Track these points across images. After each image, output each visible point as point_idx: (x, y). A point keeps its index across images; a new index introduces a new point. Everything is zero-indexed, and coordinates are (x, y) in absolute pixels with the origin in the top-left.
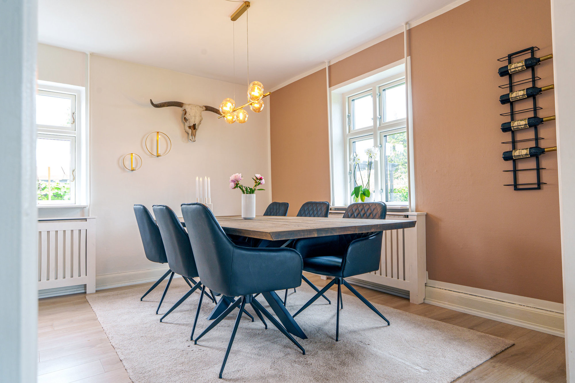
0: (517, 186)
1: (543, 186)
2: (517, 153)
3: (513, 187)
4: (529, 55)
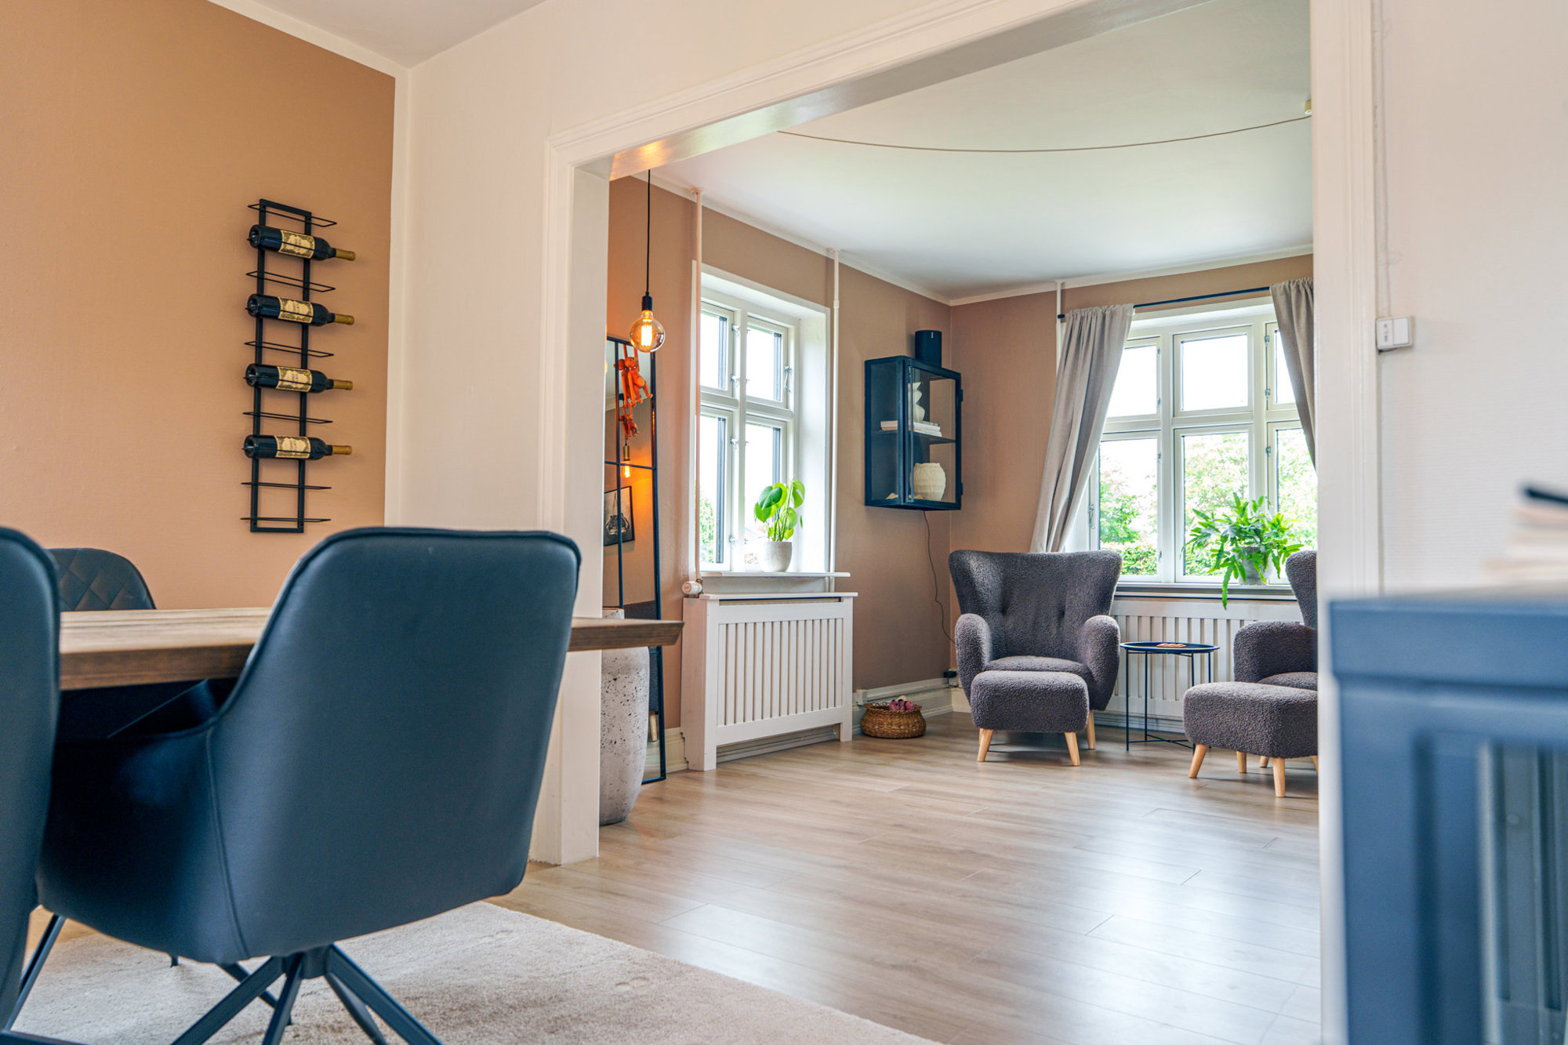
0: (258, 521)
1: (308, 526)
2: (286, 445)
3: (248, 524)
4: (300, 227)
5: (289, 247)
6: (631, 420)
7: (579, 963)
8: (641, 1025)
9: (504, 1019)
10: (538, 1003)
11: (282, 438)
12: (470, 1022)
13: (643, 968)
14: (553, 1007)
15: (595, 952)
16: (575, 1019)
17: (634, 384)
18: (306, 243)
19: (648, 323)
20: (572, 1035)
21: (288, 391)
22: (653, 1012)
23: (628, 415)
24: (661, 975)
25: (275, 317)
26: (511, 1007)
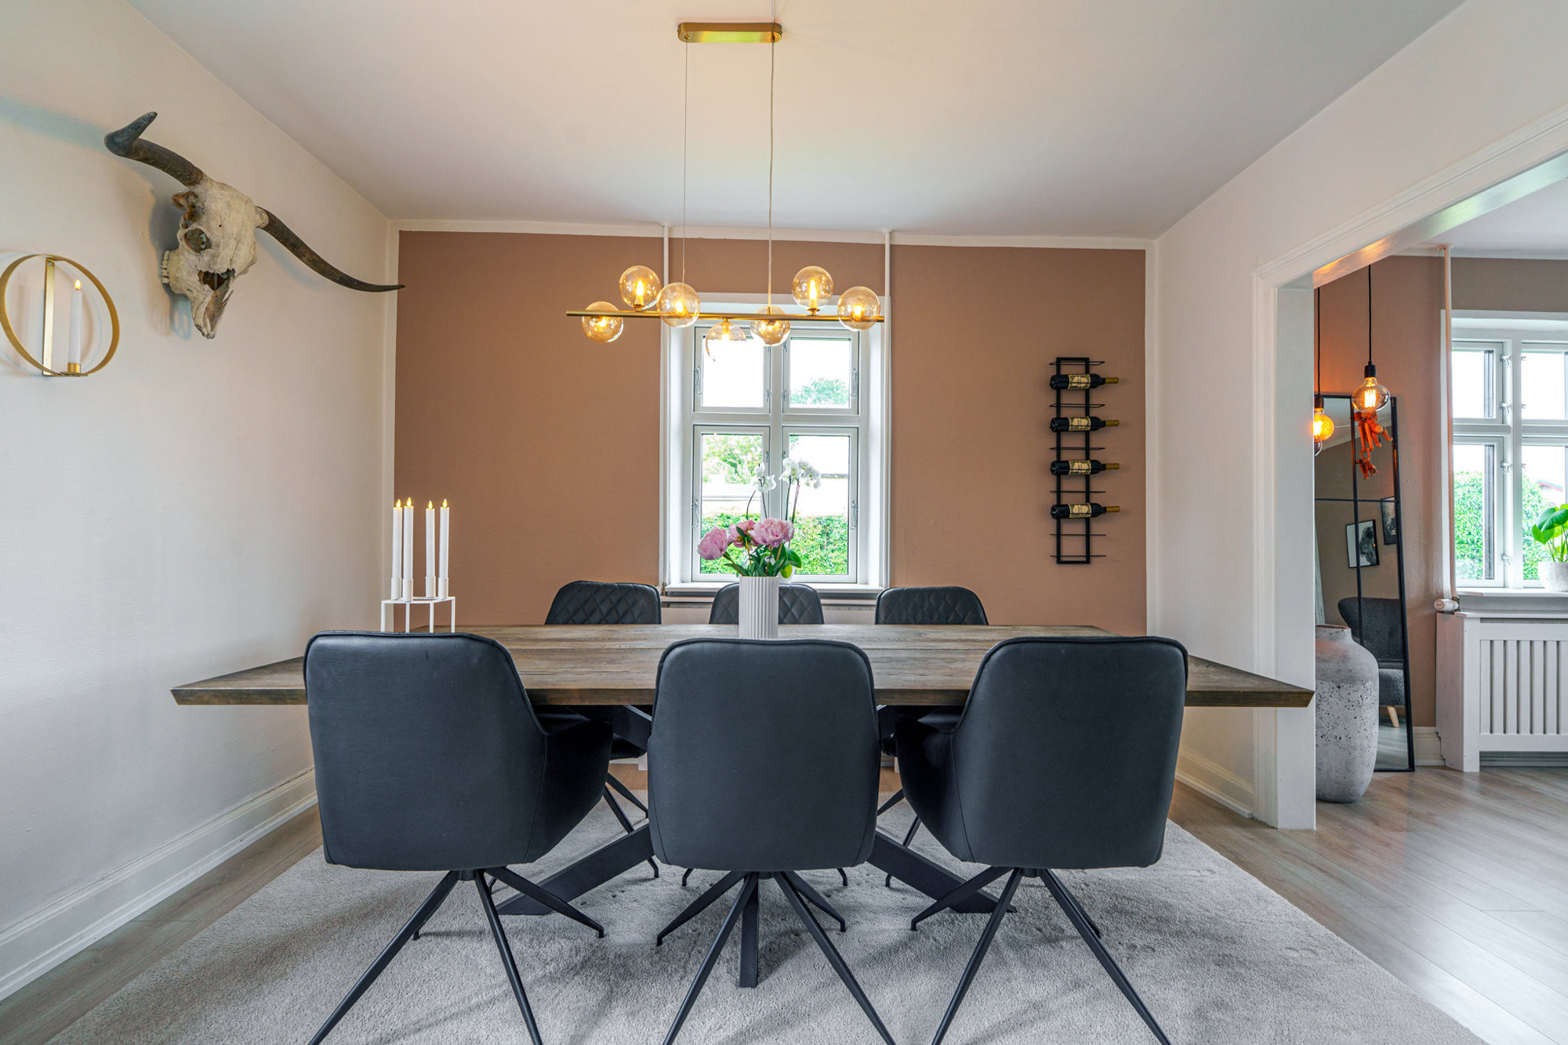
0: (1062, 557)
1: (1093, 560)
2: (1076, 509)
3: (1055, 559)
4: (1081, 368)
5: (1074, 385)
6: (1368, 462)
7: (1260, 918)
8: (1297, 991)
9: (1185, 940)
10: (1216, 938)
11: (1073, 506)
12: (1160, 932)
13: (1317, 943)
14: (1226, 945)
15: (1278, 914)
16: (1240, 962)
17: (1372, 431)
18: (1084, 380)
19: (1372, 388)
20: (1233, 973)
21: (1076, 475)
22: (1311, 985)
23: (1365, 459)
24: (1331, 955)
25: (1067, 430)
26: (1194, 932)
